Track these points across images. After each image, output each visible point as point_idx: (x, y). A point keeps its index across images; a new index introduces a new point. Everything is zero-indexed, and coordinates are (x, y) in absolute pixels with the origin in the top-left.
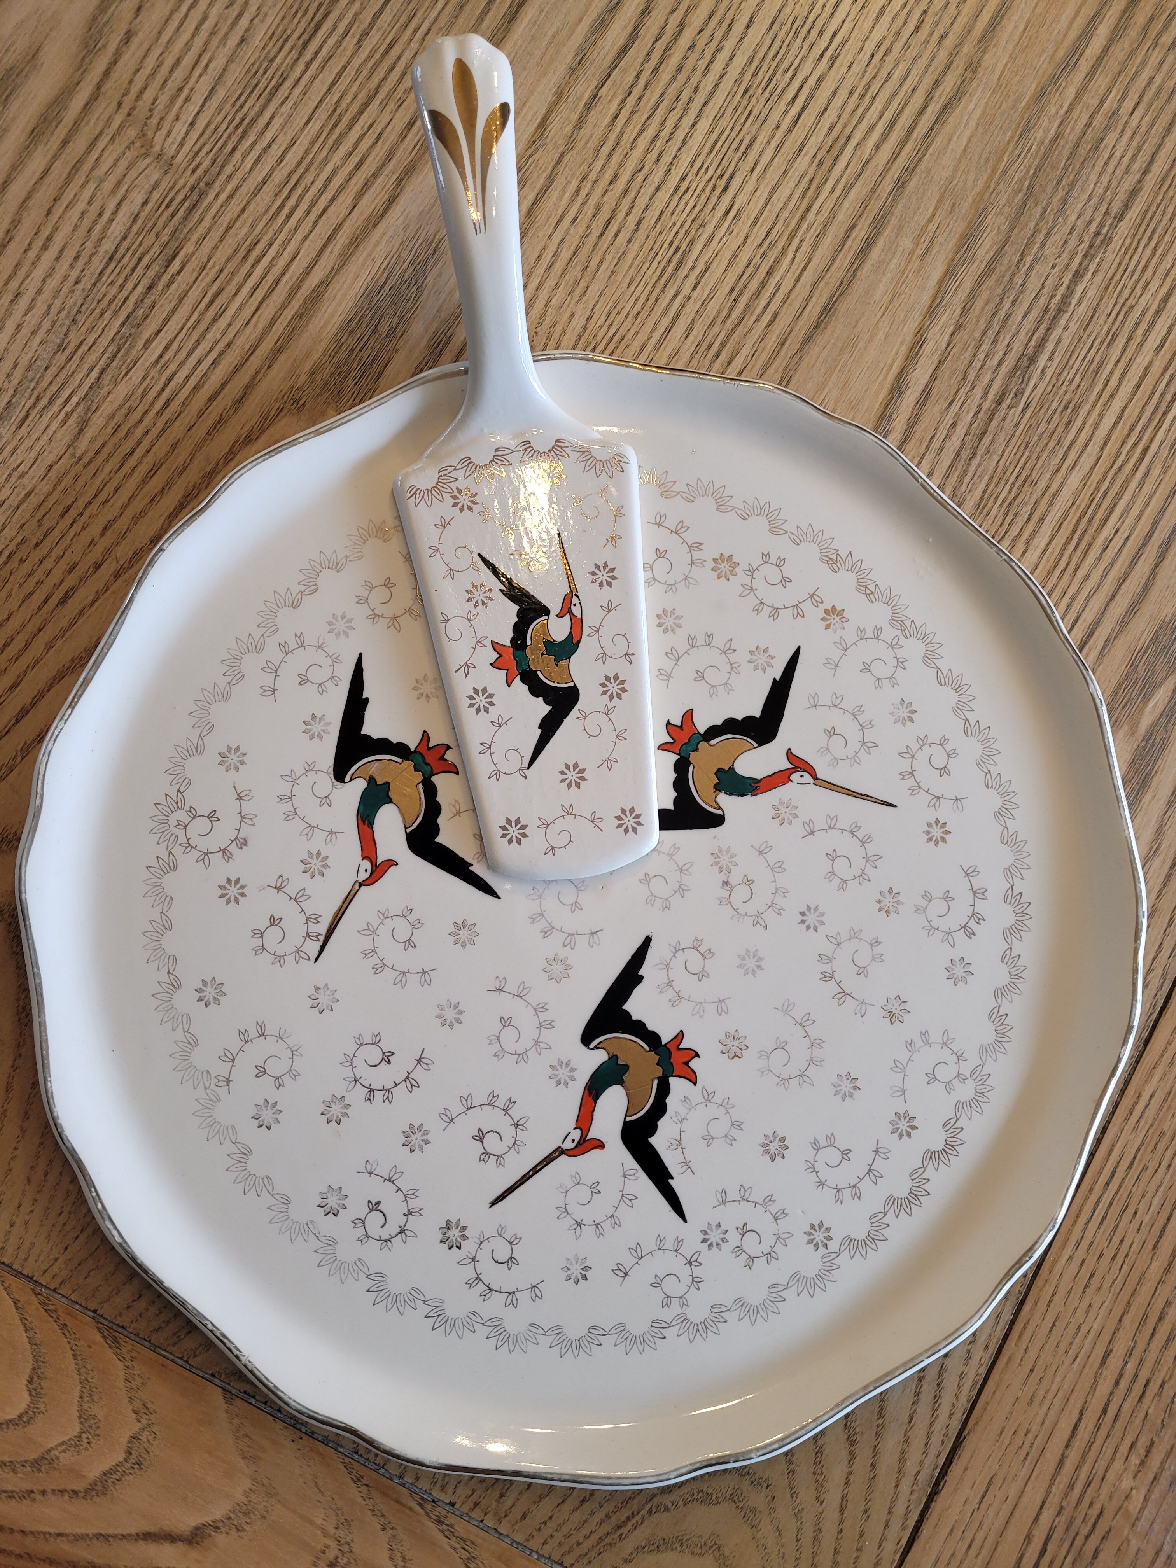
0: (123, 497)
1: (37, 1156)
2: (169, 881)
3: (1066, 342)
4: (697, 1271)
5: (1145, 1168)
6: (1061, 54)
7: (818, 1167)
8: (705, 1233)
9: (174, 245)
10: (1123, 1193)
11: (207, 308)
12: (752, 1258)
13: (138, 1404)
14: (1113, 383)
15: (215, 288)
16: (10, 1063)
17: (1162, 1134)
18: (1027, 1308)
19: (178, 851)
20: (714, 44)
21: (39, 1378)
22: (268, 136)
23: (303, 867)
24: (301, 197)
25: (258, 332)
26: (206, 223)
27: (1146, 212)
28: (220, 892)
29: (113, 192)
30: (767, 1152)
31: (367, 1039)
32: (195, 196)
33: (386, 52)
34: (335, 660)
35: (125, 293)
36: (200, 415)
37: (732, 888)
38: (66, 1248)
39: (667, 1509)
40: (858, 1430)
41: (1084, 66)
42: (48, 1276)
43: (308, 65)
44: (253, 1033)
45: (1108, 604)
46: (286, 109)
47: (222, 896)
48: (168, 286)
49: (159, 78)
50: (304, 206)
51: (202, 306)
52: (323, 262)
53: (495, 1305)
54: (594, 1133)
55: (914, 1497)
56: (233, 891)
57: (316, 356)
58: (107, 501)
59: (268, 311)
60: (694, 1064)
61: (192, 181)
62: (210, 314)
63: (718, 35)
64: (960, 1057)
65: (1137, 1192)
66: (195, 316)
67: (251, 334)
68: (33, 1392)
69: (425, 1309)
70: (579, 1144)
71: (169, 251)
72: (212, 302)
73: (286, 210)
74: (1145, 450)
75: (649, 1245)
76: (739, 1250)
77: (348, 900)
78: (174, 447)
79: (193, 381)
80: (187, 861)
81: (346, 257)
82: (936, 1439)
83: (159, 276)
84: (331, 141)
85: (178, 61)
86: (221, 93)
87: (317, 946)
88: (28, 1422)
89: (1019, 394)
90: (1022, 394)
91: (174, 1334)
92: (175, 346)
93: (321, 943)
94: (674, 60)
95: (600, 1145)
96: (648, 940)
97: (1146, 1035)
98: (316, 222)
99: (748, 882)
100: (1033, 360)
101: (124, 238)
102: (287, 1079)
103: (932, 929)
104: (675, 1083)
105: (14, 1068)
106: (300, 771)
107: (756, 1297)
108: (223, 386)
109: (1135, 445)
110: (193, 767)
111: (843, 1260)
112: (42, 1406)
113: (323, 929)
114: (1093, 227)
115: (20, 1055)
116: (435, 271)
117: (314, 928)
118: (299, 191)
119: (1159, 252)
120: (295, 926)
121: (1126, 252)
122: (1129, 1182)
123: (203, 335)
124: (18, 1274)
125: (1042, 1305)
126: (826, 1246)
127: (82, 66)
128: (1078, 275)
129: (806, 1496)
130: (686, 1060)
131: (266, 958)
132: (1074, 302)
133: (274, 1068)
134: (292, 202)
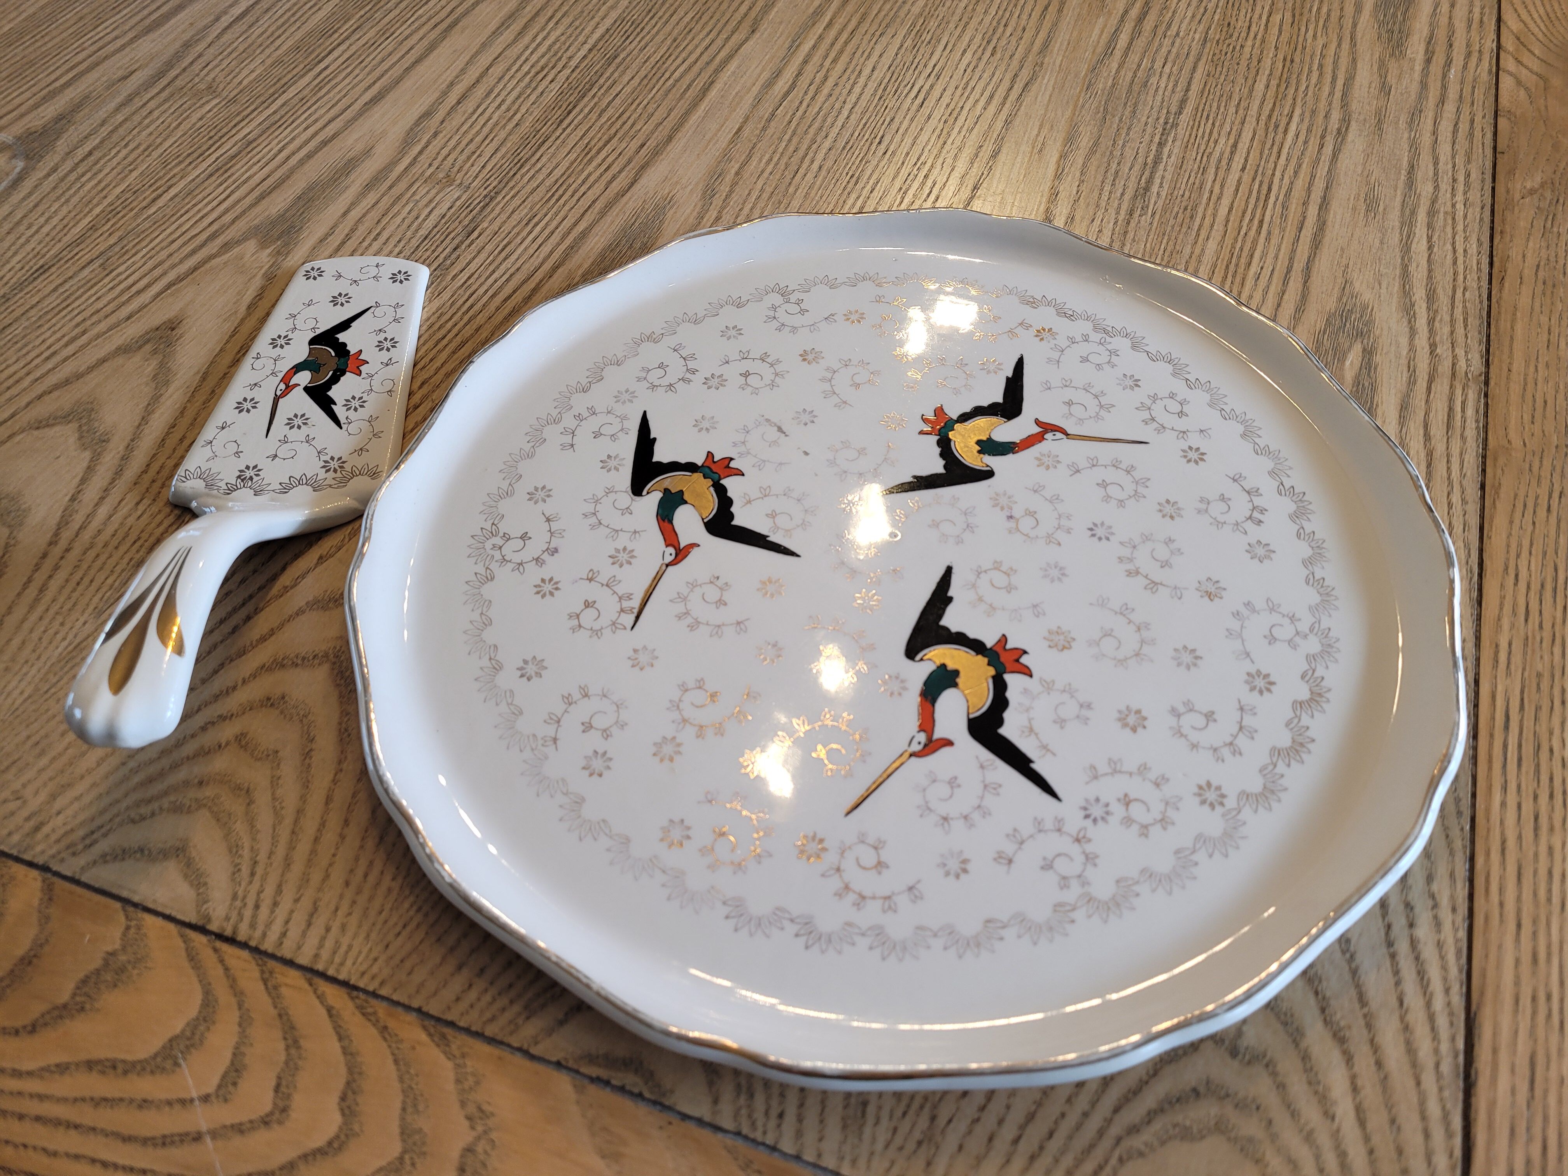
0: (438, 363)
1: (357, 859)
2: (488, 590)
3: (1168, 176)
4: (1089, 848)
5: (1538, 709)
6: (1099, 50)
7: (1184, 731)
8: (1085, 809)
9: (473, 225)
10: (1528, 734)
11: (500, 253)
12: (1146, 827)
13: (471, 1109)
14: (1217, 190)
15: (505, 242)
16: (331, 776)
17: (1539, 675)
18: (1480, 861)
19: (494, 566)
20: (851, 82)
21: (354, 1093)
22: (539, 165)
23: (611, 560)
24: (566, 190)
25: (540, 260)
26: (497, 211)
27: (1197, 109)
28: (536, 590)
29: (426, 206)
30: (1125, 725)
31: (691, 684)
32: (487, 200)
33: (620, 117)
34: (623, 418)
35: (436, 254)
36: (498, 309)
37: (1018, 520)
38: (387, 946)
39: (1141, 1154)
40: (1342, 1023)
41: (1118, 54)
42: (366, 978)
43: (564, 130)
44: (576, 696)
45: (1277, 310)
46: (552, 150)
47: (538, 593)
48: (469, 246)
49: (459, 149)
50: (569, 193)
51: (496, 252)
52: (586, 217)
53: (872, 914)
54: (939, 733)
55: (1446, 1093)
56: (548, 587)
57: (586, 266)
58: (424, 367)
59: (546, 249)
60: (1024, 660)
61: (485, 192)
62: (503, 254)
63: (853, 77)
64: (1292, 619)
65: (1543, 730)
66: (491, 258)
67: (535, 261)
68: (347, 1112)
69: (794, 929)
70: (926, 746)
71: (470, 229)
72: (503, 250)
73: (556, 197)
74: (1261, 222)
75: (1027, 829)
76: (1128, 821)
77: (657, 579)
78: (477, 330)
79: (490, 293)
80: (503, 573)
81: (603, 214)
82: (1442, 1022)
83: (462, 242)
84: (585, 161)
85: (472, 140)
86: (503, 150)
87: (632, 618)
88: (340, 1148)
89: (1144, 208)
90: (1147, 207)
91: (510, 1022)
92: (476, 276)
93: (635, 614)
94: (826, 91)
95: (949, 743)
96: (949, 571)
97: (1475, 594)
98: (578, 200)
99: (1031, 513)
100: (1147, 189)
101: (435, 227)
102: (615, 730)
103: (1220, 524)
104: (1010, 678)
105: (335, 781)
106: (601, 494)
107: (1164, 864)
108: (514, 292)
109: (1251, 220)
110: (504, 506)
111: (1247, 813)
112: (356, 1127)
113: (636, 604)
114: (1162, 121)
115: (341, 770)
116: (671, 212)
117: (626, 604)
118: (564, 187)
119: (1217, 124)
120: (609, 605)
121: (1192, 128)
122: (1529, 723)
123: (498, 267)
124: (333, 980)
125: (1495, 857)
126: (1222, 804)
127: (402, 151)
128: (1161, 145)
129: (1311, 1113)
130: (1015, 657)
131: (583, 634)
132: (1165, 157)
133: (600, 722)
134: (560, 192)
